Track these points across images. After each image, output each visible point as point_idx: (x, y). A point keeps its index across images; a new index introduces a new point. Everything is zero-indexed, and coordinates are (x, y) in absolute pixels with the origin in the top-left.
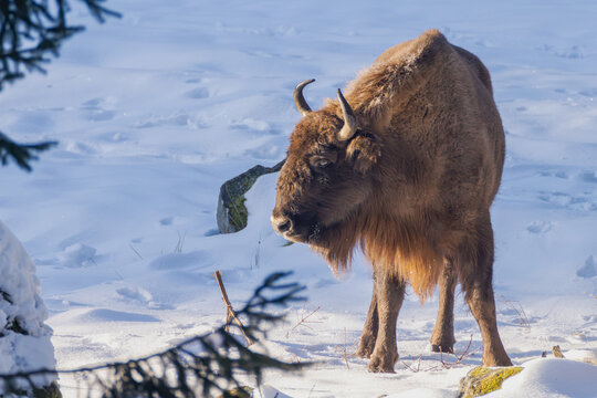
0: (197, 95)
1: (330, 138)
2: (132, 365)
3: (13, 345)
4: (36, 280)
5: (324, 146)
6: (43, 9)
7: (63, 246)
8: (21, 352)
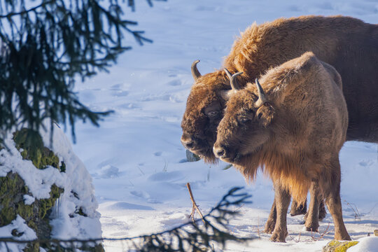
0: (175, 83)
1: (250, 106)
2: (154, 237)
3: (79, 222)
4: (92, 187)
5: (246, 110)
6: (109, 37)
7: (101, 166)
8: (83, 226)
